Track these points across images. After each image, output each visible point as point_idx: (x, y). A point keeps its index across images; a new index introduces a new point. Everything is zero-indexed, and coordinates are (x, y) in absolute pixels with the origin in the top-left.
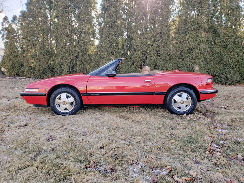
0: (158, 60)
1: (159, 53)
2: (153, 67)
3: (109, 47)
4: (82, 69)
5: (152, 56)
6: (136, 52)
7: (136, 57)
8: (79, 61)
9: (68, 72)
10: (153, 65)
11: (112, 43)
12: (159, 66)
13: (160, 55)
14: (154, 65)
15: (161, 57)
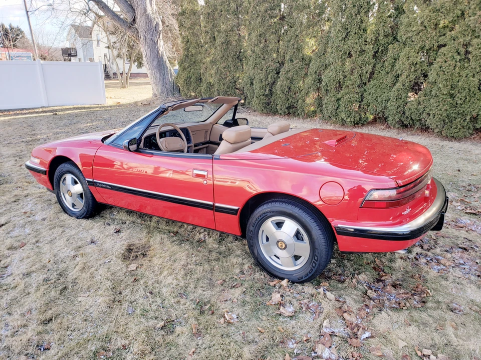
0: (463, 73)
1: (467, 52)
2: (445, 93)
3: (340, 39)
4: (287, 90)
5: (445, 62)
6: (407, 48)
7: (403, 63)
8: (284, 73)
9: (262, 97)
10: (447, 86)
11: (349, 30)
12: (465, 89)
13: (470, 56)
14: (449, 87)
15: (474, 63)
